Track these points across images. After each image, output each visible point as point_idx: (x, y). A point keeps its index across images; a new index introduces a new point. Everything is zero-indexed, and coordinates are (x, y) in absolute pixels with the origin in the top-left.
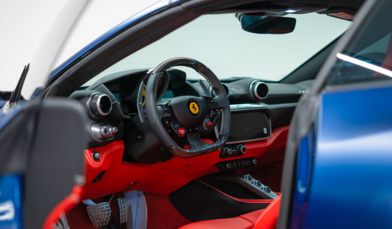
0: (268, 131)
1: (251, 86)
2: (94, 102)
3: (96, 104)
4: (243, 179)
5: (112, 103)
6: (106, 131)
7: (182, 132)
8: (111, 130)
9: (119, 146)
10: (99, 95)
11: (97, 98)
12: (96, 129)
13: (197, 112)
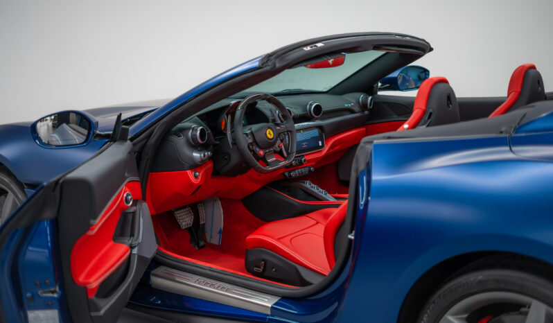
0: (323, 143)
1: (308, 107)
2: (194, 133)
3: (196, 135)
4: (302, 184)
5: (207, 132)
6: (204, 156)
7: (262, 153)
8: (208, 154)
9: (210, 165)
10: (197, 127)
11: (196, 130)
12: (196, 155)
13: (272, 136)
